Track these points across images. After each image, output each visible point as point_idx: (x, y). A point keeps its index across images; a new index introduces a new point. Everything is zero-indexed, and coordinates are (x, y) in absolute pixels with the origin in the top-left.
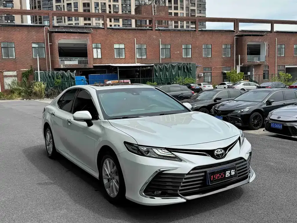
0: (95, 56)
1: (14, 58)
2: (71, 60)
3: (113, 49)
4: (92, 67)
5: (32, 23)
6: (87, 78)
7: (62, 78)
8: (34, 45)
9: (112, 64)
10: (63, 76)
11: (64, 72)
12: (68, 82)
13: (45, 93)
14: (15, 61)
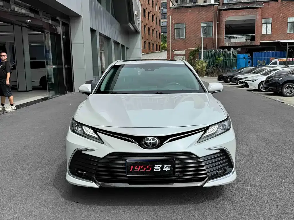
0: (264, 32)
1: (185, 37)
2: (237, 38)
3: (286, 22)
4: (259, 44)
5: (214, 2)
6: (251, 55)
7: (224, 56)
8: (203, 25)
9: (283, 40)
10: (225, 54)
11: (226, 50)
12: (229, 61)
13: (206, 71)
14: (185, 40)
